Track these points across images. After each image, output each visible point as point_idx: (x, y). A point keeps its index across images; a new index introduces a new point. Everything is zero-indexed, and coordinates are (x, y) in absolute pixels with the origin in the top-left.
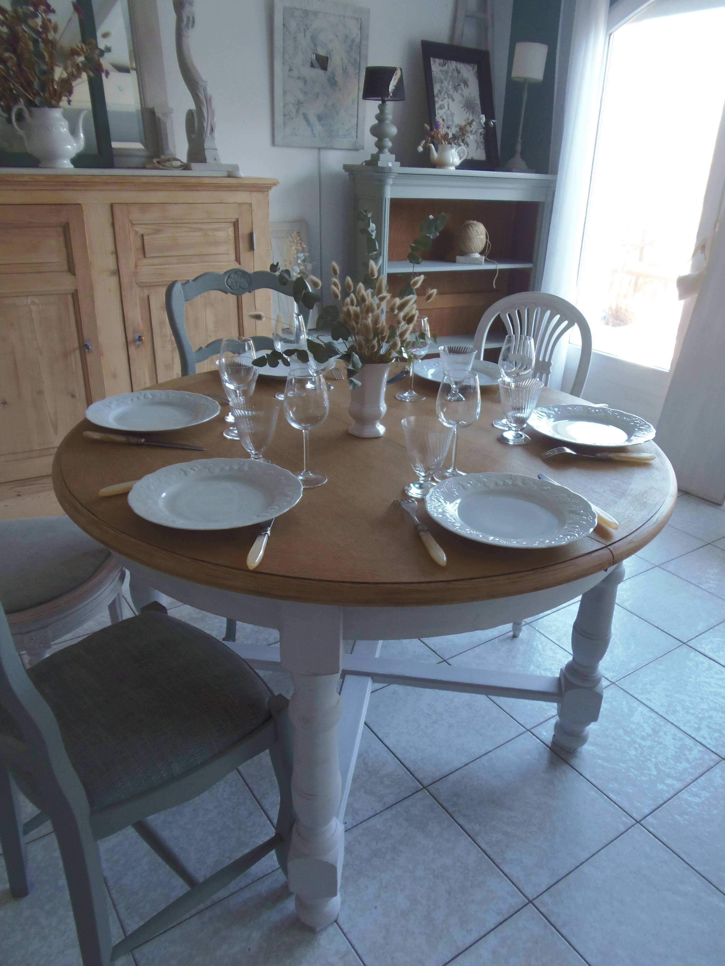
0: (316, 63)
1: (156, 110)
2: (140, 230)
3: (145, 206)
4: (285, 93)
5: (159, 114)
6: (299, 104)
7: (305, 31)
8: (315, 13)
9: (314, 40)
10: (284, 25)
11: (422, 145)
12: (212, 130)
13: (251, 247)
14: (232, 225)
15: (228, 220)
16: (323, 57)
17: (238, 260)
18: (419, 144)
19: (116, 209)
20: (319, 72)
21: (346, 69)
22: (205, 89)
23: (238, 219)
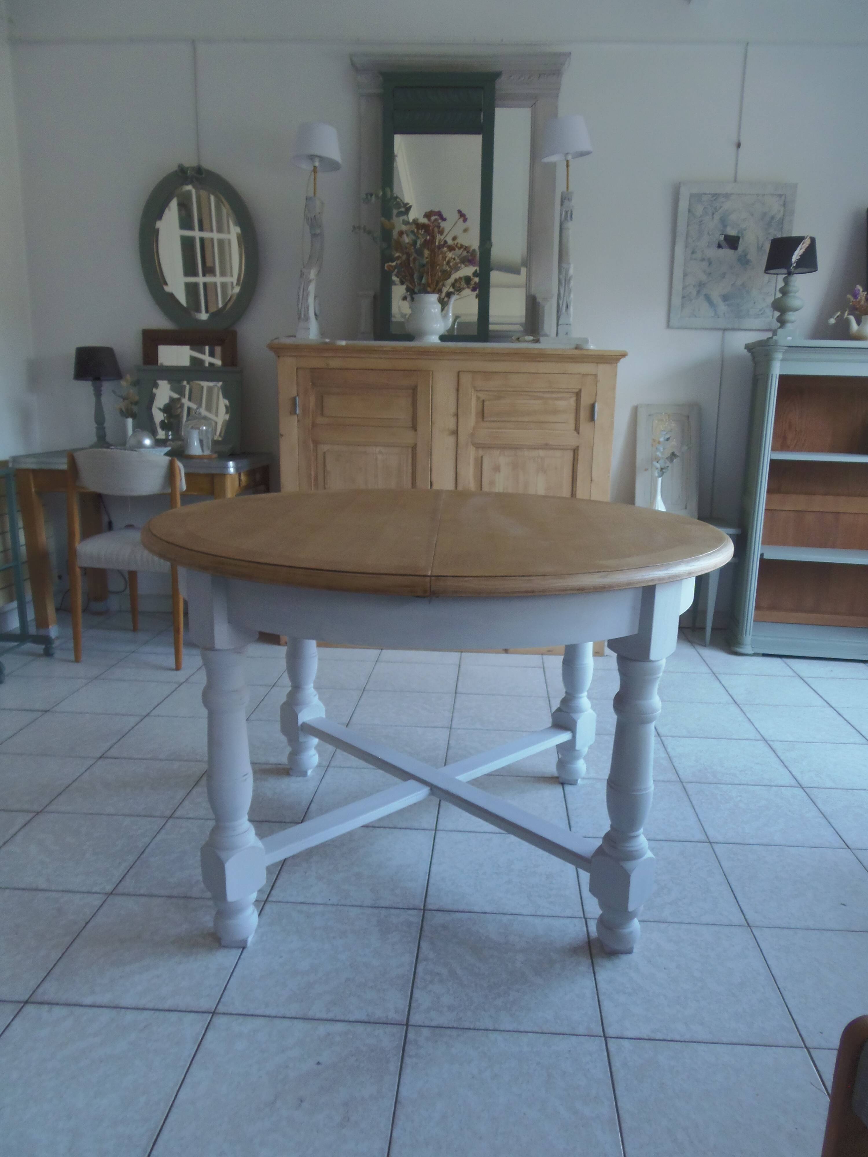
0: (724, 244)
1: (537, 296)
2: (482, 395)
3: (488, 375)
4: (685, 275)
5: (539, 300)
6: (701, 285)
7: (713, 214)
8: (727, 196)
9: (723, 221)
10: (689, 211)
11: (835, 317)
12: (567, 307)
13: (592, 418)
14: (574, 395)
15: (571, 390)
16: (734, 237)
17: (577, 429)
18: (831, 317)
19: (462, 376)
20: (727, 253)
21: (762, 246)
22: (567, 271)
23: (580, 390)
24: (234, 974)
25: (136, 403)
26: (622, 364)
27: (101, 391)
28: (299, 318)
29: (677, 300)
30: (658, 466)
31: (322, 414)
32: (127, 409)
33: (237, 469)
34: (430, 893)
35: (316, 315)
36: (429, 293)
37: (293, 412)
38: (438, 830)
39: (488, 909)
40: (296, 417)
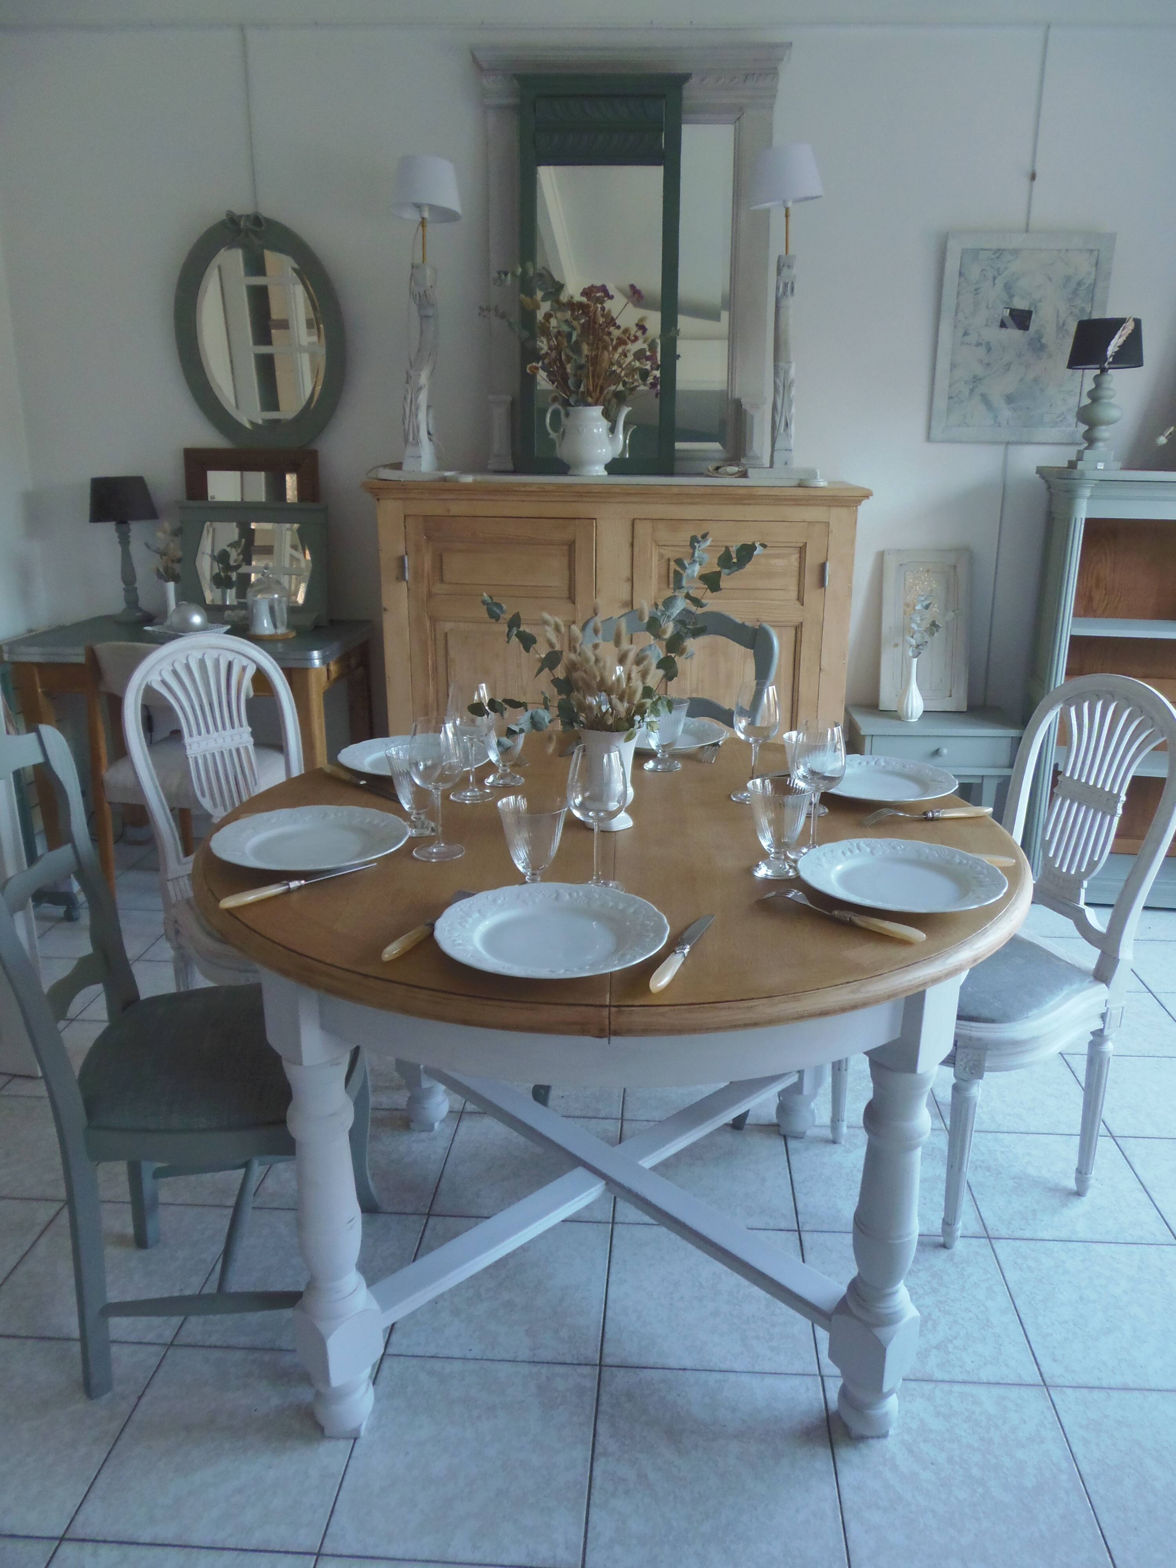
0: (1009, 322)
1: (743, 401)
2: (667, 552)
3: (671, 523)
4: (953, 366)
5: (746, 406)
6: (976, 380)
7: (994, 278)
8: (1016, 252)
9: (1008, 288)
10: (961, 274)
11: (1167, 434)
12: (787, 425)
13: (821, 583)
14: (796, 551)
15: (793, 545)
16: (1022, 311)
17: (800, 599)
18: (1162, 434)
19: (639, 525)
20: (1014, 334)
21: (1064, 325)
22: (787, 372)
23: (806, 543)
24: (344, 1484)
25: (179, 561)
26: (864, 507)
27: (129, 537)
28: (406, 441)
29: (941, 403)
30: (913, 642)
31: (442, 580)
32: (166, 569)
33: (324, 660)
34: (607, 1336)
35: (429, 433)
36: (590, 405)
37: (401, 577)
38: (617, 1223)
39: (688, 1363)
40: (405, 582)
